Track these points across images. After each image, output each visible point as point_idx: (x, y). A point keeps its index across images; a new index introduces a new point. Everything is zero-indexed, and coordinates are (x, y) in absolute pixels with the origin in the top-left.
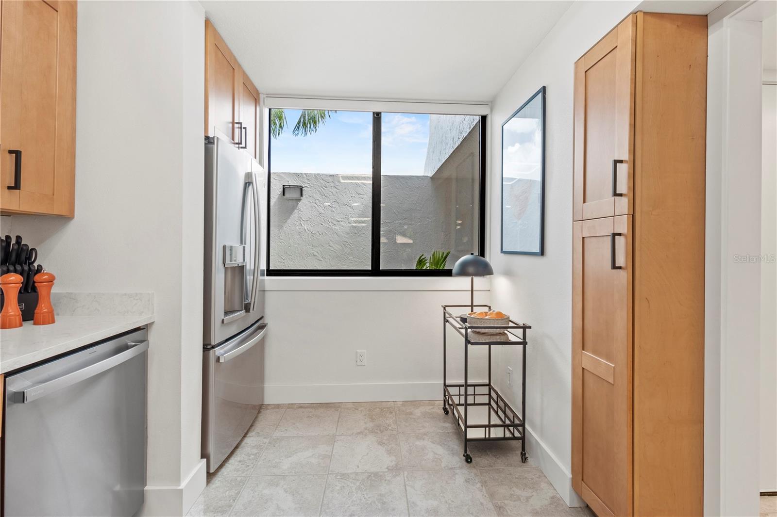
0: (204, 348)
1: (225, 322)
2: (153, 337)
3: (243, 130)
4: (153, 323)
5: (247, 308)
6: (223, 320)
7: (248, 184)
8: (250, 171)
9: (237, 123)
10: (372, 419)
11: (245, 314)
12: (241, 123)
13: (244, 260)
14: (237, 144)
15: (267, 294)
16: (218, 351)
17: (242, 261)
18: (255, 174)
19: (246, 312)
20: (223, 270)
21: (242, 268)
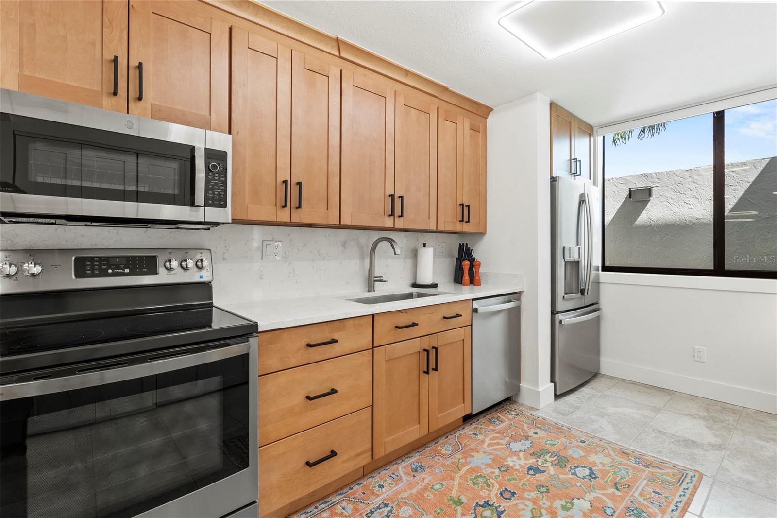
0: (551, 313)
1: (565, 298)
2: (523, 298)
3: (578, 163)
4: (523, 291)
5: (582, 292)
6: (564, 296)
7: (582, 201)
8: (583, 192)
9: (573, 159)
10: (708, 411)
11: (580, 296)
12: (576, 159)
13: (579, 257)
14: (573, 174)
15: (602, 286)
16: (560, 316)
17: (578, 257)
18: (587, 194)
19: (581, 295)
20: (563, 263)
21: (577, 264)
